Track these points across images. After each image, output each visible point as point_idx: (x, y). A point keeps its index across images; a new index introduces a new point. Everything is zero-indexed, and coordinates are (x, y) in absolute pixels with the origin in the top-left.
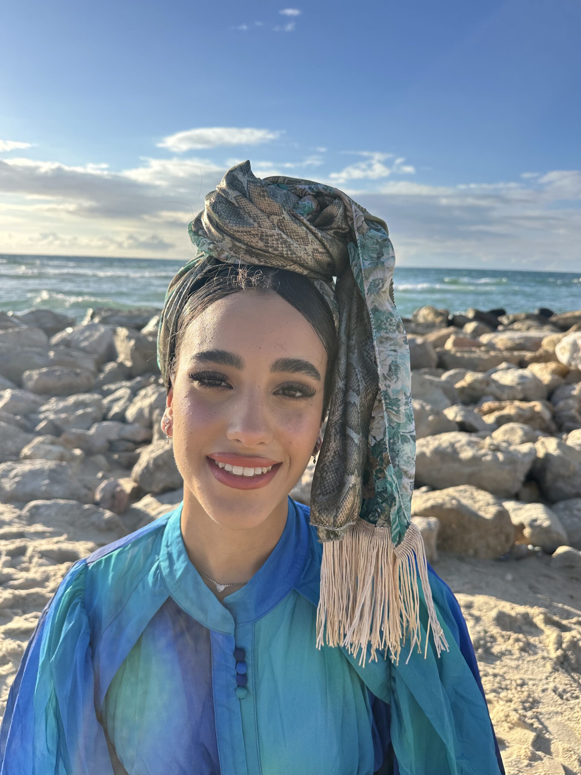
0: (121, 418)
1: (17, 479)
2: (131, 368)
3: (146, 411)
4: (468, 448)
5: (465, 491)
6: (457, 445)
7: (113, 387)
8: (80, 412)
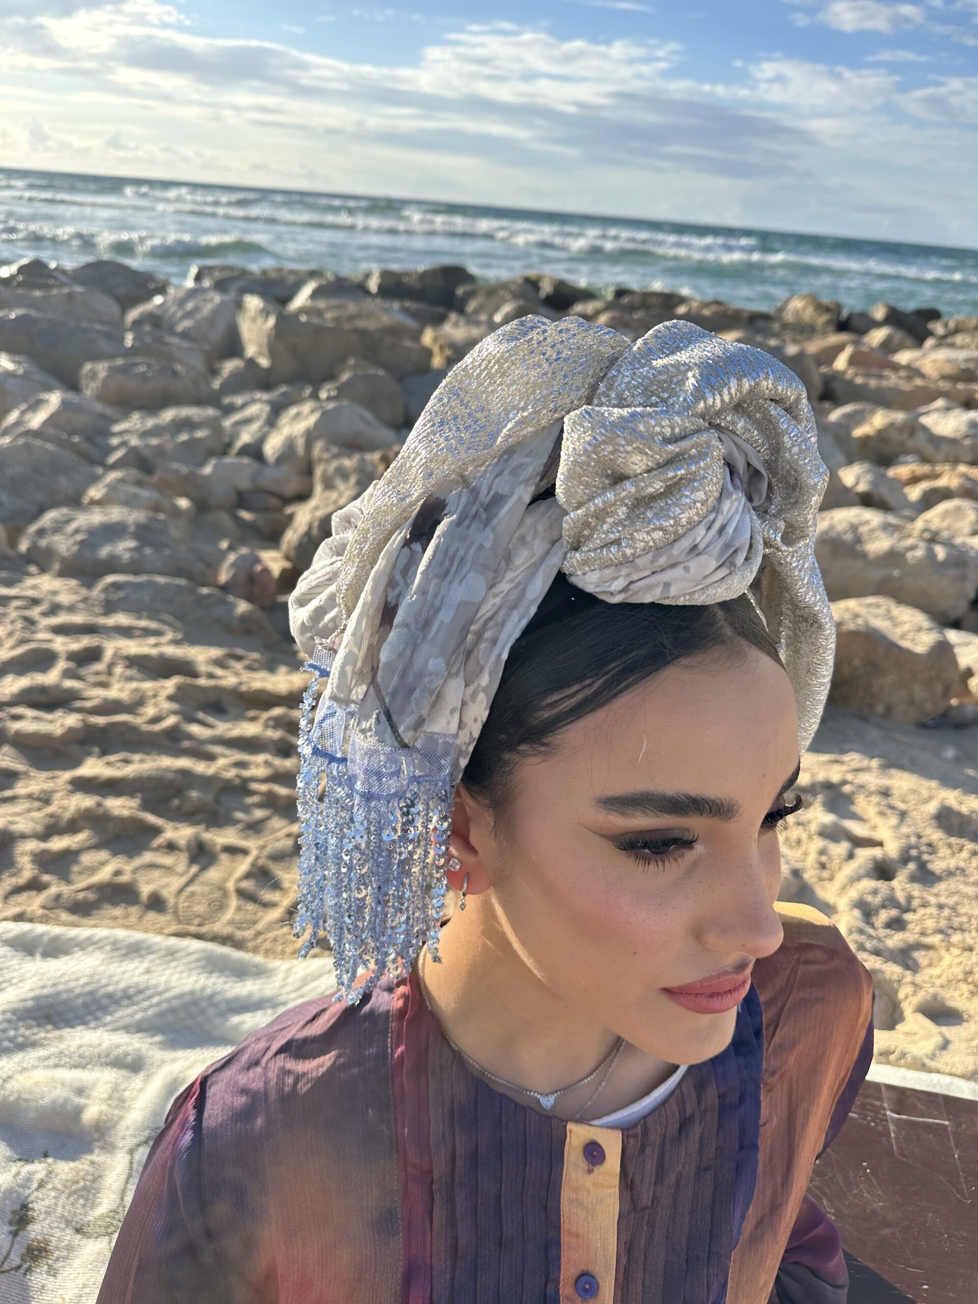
0: (255, 451)
1: (79, 537)
2: (268, 371)
3: (300, 444)
4: (882, 535)
5: (878, 606)
6: (863, 529)
7: (238, 400)
8: (184, 437)
